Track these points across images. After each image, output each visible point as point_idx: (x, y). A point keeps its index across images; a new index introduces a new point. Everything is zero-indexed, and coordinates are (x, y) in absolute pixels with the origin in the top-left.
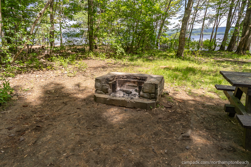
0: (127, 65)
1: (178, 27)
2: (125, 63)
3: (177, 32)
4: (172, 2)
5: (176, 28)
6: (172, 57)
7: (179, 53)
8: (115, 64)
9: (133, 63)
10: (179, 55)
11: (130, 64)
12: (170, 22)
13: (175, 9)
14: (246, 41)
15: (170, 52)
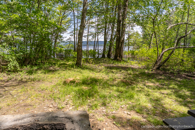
0: (25, 80)
1: (70, 40)
2: (23, 77)
3: (70, 44)
4: (63, 21)
5: (69, 40)
6: (72, 66)
7: (78, 63)
8: (8, 81)
9: (32, 77)
10: (78, 65)
11: (29, 79)
12: (63, 36)
13: (66, 26)
14: (120, 52)
15: (68, 60)
